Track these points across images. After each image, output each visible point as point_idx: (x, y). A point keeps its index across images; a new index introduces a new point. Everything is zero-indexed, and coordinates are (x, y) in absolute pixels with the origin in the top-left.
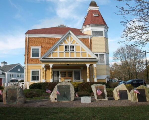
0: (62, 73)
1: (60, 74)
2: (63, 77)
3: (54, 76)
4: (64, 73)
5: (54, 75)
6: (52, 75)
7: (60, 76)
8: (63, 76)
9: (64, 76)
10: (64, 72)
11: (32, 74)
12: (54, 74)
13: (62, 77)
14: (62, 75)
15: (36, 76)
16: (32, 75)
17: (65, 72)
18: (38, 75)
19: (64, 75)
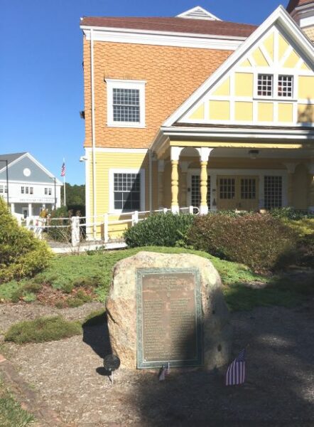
0: (221, 183)
1: (215, 188)
2: (225, 198)
3: (193, 193)
4: (229, 183)
5: (193, 189)
6: (188, 190)
7: (216, 193)
8: (225, 194)
9: (229, 194)
10: (229, 180)
11: (115, 184)
12: (193, 185)
13: (221, 197)
16: (115, 189)
17: (233, 180)
19: (229, 190)
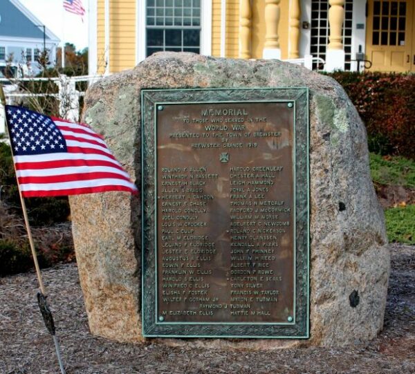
0: (376, 10)
1: (363, 21)
2: (384, 43)
3: (314, 32)
5: (314, 23)
6: (303, 25)
7: (363, 31)
8: (385, 35)
9: (393, 35)
11: (149, 12)
12: (314, 15)
13: (375, 42)
14: (376, 26)
15: (161, 31)
16: (149, 22)
18: (197, 23)
